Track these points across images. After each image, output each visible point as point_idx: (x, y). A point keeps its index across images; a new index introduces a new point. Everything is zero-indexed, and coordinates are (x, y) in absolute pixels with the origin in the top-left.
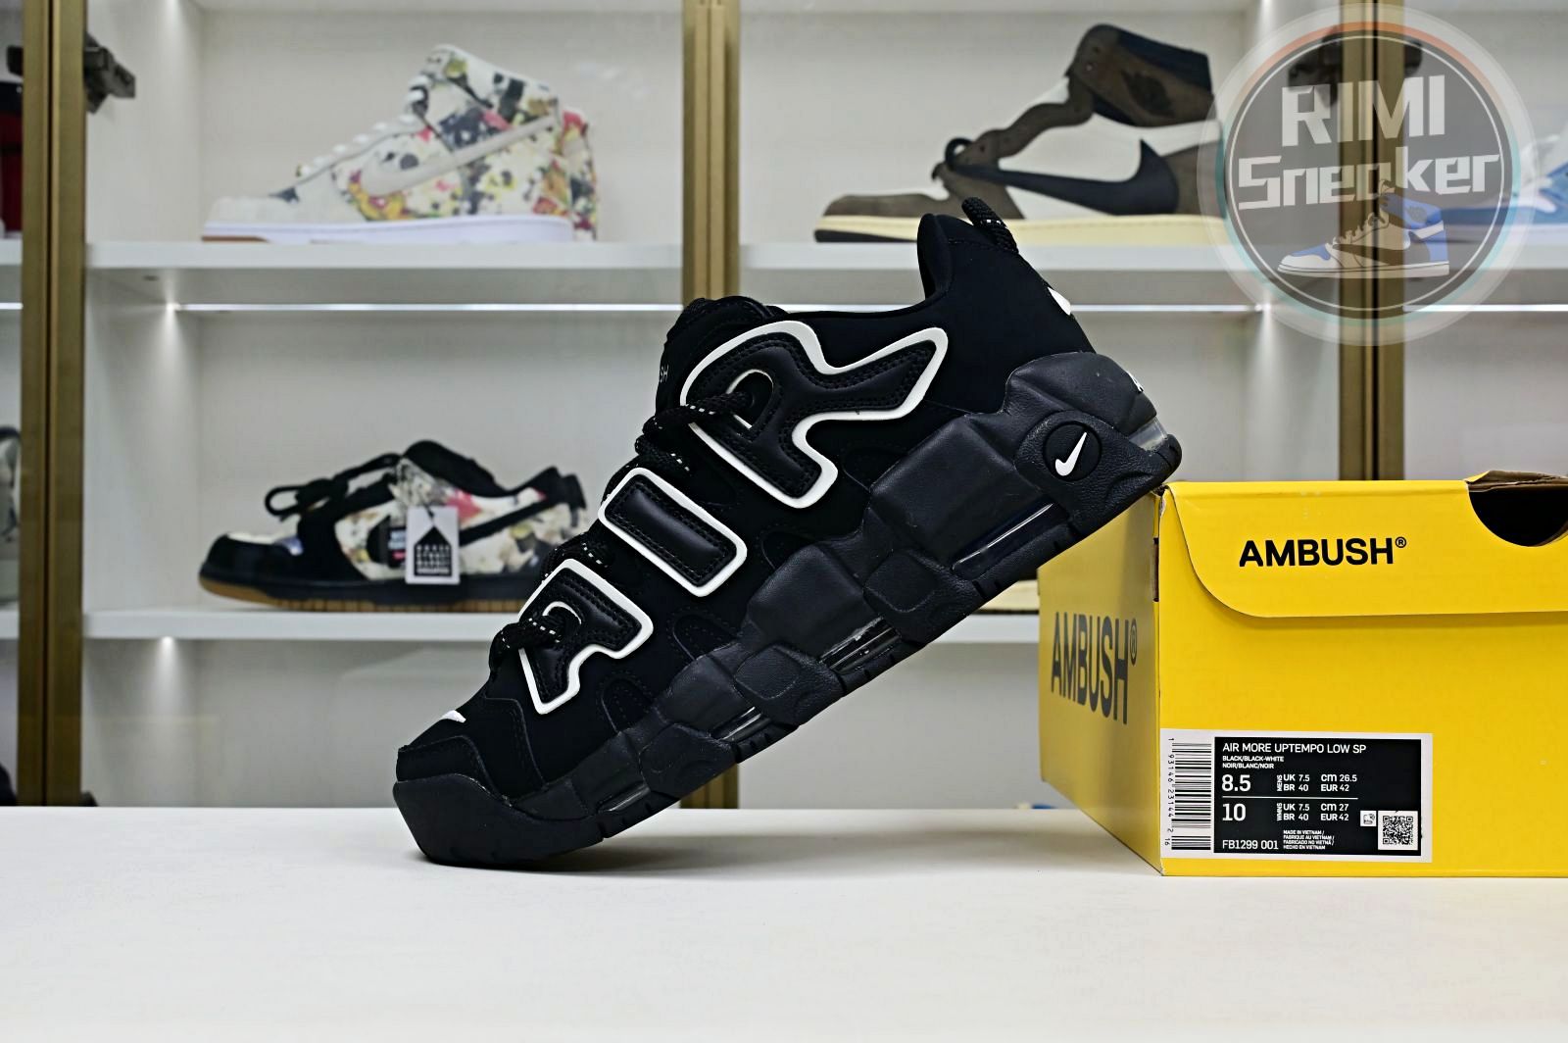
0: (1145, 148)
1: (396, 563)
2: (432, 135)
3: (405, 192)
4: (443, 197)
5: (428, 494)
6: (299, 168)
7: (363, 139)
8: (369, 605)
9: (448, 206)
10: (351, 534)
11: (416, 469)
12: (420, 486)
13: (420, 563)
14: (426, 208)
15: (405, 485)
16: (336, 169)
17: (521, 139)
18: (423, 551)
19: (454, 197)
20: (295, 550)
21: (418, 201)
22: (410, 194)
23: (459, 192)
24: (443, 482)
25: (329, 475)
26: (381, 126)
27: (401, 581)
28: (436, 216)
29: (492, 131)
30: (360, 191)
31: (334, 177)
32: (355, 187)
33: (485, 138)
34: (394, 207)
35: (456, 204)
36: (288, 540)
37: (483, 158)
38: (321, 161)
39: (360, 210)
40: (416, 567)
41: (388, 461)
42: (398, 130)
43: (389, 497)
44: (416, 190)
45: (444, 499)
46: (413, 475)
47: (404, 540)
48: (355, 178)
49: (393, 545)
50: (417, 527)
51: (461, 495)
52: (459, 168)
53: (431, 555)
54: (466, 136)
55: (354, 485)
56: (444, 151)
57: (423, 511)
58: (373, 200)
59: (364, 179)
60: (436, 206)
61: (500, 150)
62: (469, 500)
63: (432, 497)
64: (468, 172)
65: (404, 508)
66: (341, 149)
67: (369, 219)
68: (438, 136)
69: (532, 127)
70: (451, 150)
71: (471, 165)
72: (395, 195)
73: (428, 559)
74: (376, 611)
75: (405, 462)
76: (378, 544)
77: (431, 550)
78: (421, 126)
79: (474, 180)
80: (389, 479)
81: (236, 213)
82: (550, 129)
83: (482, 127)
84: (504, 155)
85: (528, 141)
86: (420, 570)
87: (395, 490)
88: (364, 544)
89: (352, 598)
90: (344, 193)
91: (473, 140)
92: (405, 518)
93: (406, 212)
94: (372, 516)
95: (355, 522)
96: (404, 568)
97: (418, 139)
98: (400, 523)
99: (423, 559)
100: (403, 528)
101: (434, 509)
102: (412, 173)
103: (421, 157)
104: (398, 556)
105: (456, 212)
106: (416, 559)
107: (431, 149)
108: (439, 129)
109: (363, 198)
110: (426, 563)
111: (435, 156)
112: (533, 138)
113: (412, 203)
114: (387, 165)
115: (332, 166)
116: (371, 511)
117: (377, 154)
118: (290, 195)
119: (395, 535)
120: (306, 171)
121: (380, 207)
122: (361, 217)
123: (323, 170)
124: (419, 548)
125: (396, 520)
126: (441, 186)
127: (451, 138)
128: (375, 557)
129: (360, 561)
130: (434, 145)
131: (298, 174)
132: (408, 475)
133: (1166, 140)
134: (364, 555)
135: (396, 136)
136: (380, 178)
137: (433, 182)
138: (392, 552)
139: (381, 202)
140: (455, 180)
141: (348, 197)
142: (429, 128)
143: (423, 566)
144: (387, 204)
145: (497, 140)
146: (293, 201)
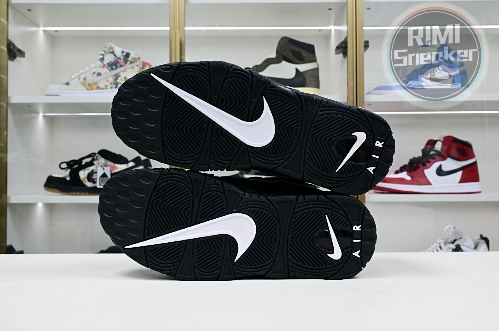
0: (297, 70)
1: (94, 182)
2: (105, 67)
3: (98, 82)
4: (108, 84)
5: (103, 164)
6: (71, 76)
7: (87, 68)
8: (88, 194)
9: (109, 86)
10: (83, 174)
11: (100, 157)
12: (101, 161)
13: (101, 182)
14: (103, 87)
15: (97, 161)
16: (80, 77)
17: (129, 68)
18: (101, 179)
19: (111, 84)
20: (68, 179)
21: (102, 85)
22: (99, 83)
23: (112, 82)
24: (107, 160)
25: (77, 158)
26: (92, 65)
27: (96, 187)
28: (106, 89)
29: (121, 66)
30: (86, 82)
31: (79, 79)
32: (84, 81)
33: (119, 68)
34: (95, 86)
35: (112, 86)
36: (67, 176)
37: (119, 73)
38: (76, 75)
39: (86, 87)
40: (100, 183)
41: (93, 155)
42: (96, 66)
43: (93, 164)
44: (101, 82)
45: (107, 165)
46: (100, 158)
47: (96, 176)
48: (85, 79)
49: (94, 177)
50: (100, 172)
51: (112, 164)
52: (112, 76)
53: (104, 180)
54: (114, 67)
55: (84, 162)
56: (108, 71)
57: (101, 168)
58: (89, 85)
59: (87, 79)
60: (106, 86)
61: (123, 71)
62: (115, 165)
63: (105, 164)
64: (115, 77)
65: (97, 167)
66: (81, 71)
67: (88, 90)
68: (107, 67)
69: (132, 65)
70: (110, 71)
71: (115, 75)
72: (95, 83)
73: (103, 181)
74: (89, 195)
75: (97, 155)
76: (90, 177)
77: (104, 179)
78: (102, 65)
79: (116, 79)
80: (93, 160)
81: (54, 88)
82: (138, 66)
83: (118, 65)
84: (124, 72)
85: (131, 69)
86: (101, 184)
87: (95, 162)
88: (86, 177)
89: (83, 192)
90: (82, 83)
91: (116, 68)
92: (97, 170)
93: (98, 88)
94: (88, 170)
95: (84, 171)
96: (97, 184)
97: (102, 68)
98: (96, 171)
99: (102, 181)
100: (96, 173)
101: (105, 168)
102: (100, 77)
103: (102, 73)
104: (95, 180)
105: (112, 88)
106: (100, 181)
107: (105, 71)
108: (107, 65)
109: (87, 84)
110: (102, 182)
111: (106, 73)
112: (133, 68)
113: (100, 85)
114: (93, 75)
115: (79, 76)
116: (89, 168)
117: (91, 72)
118: (68, 84)
119: (94, 175)
120: (73, 77)
121: (91, 87)
122: (86, 89)
123: (76, 77)
124: (101, 178)
125: (95, 171)
126: (107, 81)
127: (110, 68)
128: (89, 181)
129: (85, 182)
130: (106, 70)
131: (71, 78)
132: (98, 158)
133: (303, 68)
134: (86, 180)
135: (96, 67)
136: (91, 79)
137: (105, 80)
138: (93, 179)
139: (92, 85)
140: (111, 79)
141: (83, 84)
142: (104, 65)
143: (102, 183)
144: (93, 85)
145: (122, 68)
146: (68, 85)
